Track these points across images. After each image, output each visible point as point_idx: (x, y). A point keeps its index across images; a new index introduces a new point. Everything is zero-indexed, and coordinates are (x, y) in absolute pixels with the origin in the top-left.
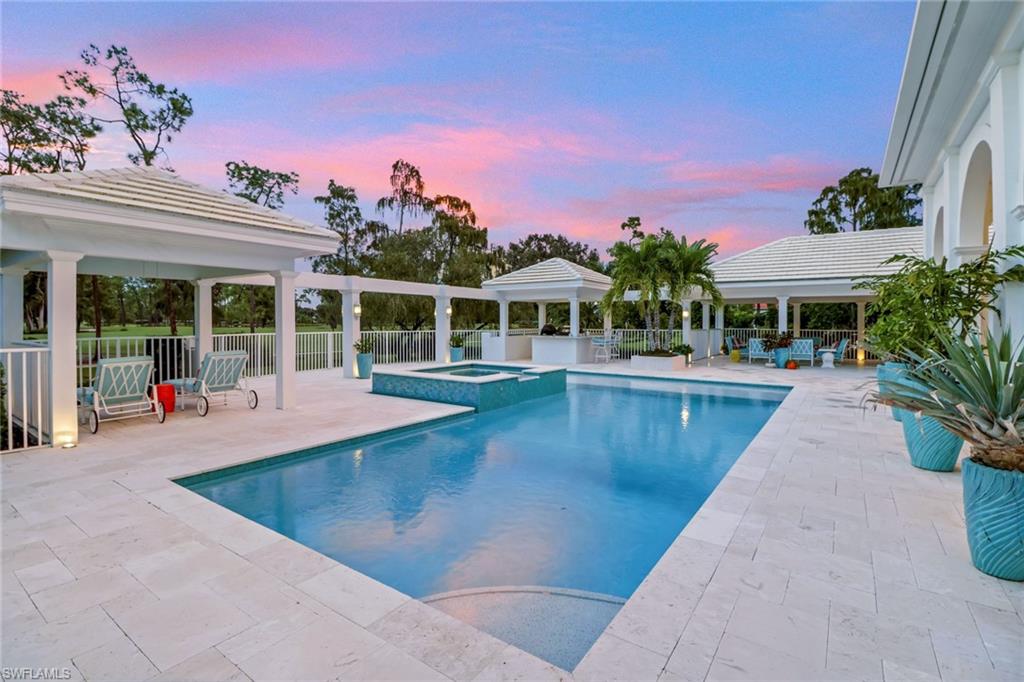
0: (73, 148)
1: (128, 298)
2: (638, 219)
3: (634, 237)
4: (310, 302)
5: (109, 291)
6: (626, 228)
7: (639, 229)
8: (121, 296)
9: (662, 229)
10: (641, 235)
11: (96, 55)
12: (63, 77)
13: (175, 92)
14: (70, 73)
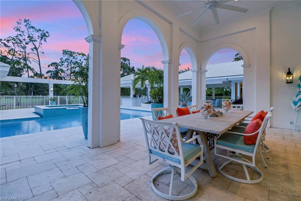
11: (21, 22)
12: (14, 28)
13: (43, 31)
14: (16, 27)
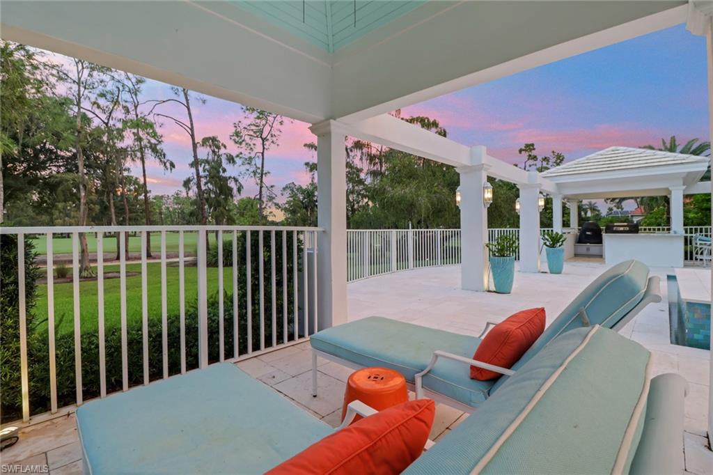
0: (130, 91)
1: (165, 215)
2: (533, 145)
3: (528, 159)
4: (275, 216)
5: (154, 209)
6: (523, 152)
7: (533, 153)
8: (161, 213)
9: (553, 152)
10: (535, 158)
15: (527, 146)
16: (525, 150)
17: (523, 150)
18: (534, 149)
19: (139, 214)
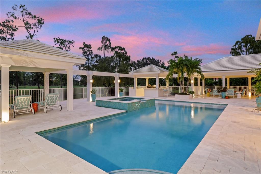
1: (26, 78)
2: (177, 52)
3: (175, 58)
4: (78, 79)
5: (21, 76)
7: (177, 55)
8: (24, 77)
9: (184, 55)
10: (178, 57)
11: (16, 7)
12: (7, 14)
13: (39, 17)
14: (9, 13)
15: (175, 52)
16: (174, 54)
17: (173, 54)
18: (177, 54)
19: (14, 78)
